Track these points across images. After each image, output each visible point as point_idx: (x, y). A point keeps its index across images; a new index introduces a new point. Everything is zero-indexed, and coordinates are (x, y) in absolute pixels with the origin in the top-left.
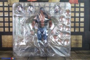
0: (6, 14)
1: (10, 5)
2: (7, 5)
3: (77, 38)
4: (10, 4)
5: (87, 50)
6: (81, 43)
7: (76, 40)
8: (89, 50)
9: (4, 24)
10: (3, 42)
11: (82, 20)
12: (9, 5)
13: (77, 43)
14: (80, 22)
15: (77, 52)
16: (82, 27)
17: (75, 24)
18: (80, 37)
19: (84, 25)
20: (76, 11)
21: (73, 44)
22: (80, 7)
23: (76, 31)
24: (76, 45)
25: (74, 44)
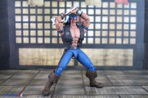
0: (26, 19)
1: (31, 6)
2: (27, 6)
3: (126, 53)
4: (31, 4)
5: (140, 70)
6: (130, 60)
7: (125, 55)
8: (143, 70)
9: (22, 33)
10: (20, 57)
11: (133, 27)
12: (29, 6)
13: (126, 61)
14: (129, 30)
15: (125, 72)
16: (133, 37)
17: (123, 34)
18: (130, 52)
19: (137, 34)
20: (125, 14)
21: (119, 61)
22: (130, 9)
23: (124, 43)
24: (125, 63)
25: (122, 61)
